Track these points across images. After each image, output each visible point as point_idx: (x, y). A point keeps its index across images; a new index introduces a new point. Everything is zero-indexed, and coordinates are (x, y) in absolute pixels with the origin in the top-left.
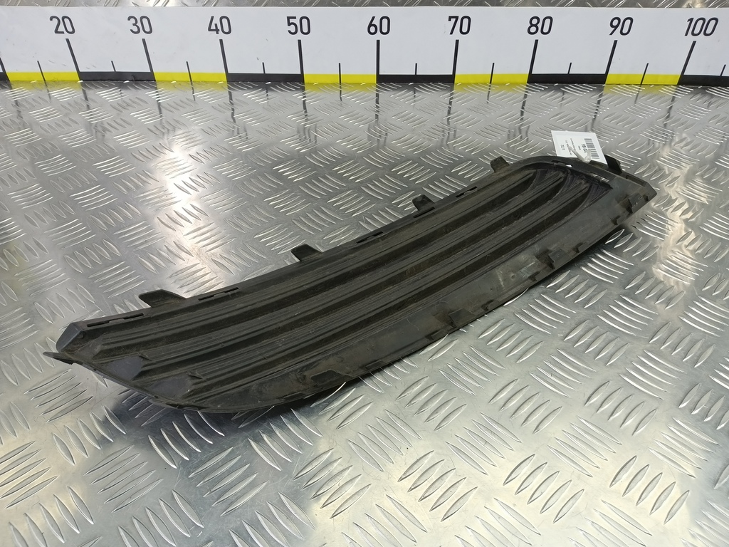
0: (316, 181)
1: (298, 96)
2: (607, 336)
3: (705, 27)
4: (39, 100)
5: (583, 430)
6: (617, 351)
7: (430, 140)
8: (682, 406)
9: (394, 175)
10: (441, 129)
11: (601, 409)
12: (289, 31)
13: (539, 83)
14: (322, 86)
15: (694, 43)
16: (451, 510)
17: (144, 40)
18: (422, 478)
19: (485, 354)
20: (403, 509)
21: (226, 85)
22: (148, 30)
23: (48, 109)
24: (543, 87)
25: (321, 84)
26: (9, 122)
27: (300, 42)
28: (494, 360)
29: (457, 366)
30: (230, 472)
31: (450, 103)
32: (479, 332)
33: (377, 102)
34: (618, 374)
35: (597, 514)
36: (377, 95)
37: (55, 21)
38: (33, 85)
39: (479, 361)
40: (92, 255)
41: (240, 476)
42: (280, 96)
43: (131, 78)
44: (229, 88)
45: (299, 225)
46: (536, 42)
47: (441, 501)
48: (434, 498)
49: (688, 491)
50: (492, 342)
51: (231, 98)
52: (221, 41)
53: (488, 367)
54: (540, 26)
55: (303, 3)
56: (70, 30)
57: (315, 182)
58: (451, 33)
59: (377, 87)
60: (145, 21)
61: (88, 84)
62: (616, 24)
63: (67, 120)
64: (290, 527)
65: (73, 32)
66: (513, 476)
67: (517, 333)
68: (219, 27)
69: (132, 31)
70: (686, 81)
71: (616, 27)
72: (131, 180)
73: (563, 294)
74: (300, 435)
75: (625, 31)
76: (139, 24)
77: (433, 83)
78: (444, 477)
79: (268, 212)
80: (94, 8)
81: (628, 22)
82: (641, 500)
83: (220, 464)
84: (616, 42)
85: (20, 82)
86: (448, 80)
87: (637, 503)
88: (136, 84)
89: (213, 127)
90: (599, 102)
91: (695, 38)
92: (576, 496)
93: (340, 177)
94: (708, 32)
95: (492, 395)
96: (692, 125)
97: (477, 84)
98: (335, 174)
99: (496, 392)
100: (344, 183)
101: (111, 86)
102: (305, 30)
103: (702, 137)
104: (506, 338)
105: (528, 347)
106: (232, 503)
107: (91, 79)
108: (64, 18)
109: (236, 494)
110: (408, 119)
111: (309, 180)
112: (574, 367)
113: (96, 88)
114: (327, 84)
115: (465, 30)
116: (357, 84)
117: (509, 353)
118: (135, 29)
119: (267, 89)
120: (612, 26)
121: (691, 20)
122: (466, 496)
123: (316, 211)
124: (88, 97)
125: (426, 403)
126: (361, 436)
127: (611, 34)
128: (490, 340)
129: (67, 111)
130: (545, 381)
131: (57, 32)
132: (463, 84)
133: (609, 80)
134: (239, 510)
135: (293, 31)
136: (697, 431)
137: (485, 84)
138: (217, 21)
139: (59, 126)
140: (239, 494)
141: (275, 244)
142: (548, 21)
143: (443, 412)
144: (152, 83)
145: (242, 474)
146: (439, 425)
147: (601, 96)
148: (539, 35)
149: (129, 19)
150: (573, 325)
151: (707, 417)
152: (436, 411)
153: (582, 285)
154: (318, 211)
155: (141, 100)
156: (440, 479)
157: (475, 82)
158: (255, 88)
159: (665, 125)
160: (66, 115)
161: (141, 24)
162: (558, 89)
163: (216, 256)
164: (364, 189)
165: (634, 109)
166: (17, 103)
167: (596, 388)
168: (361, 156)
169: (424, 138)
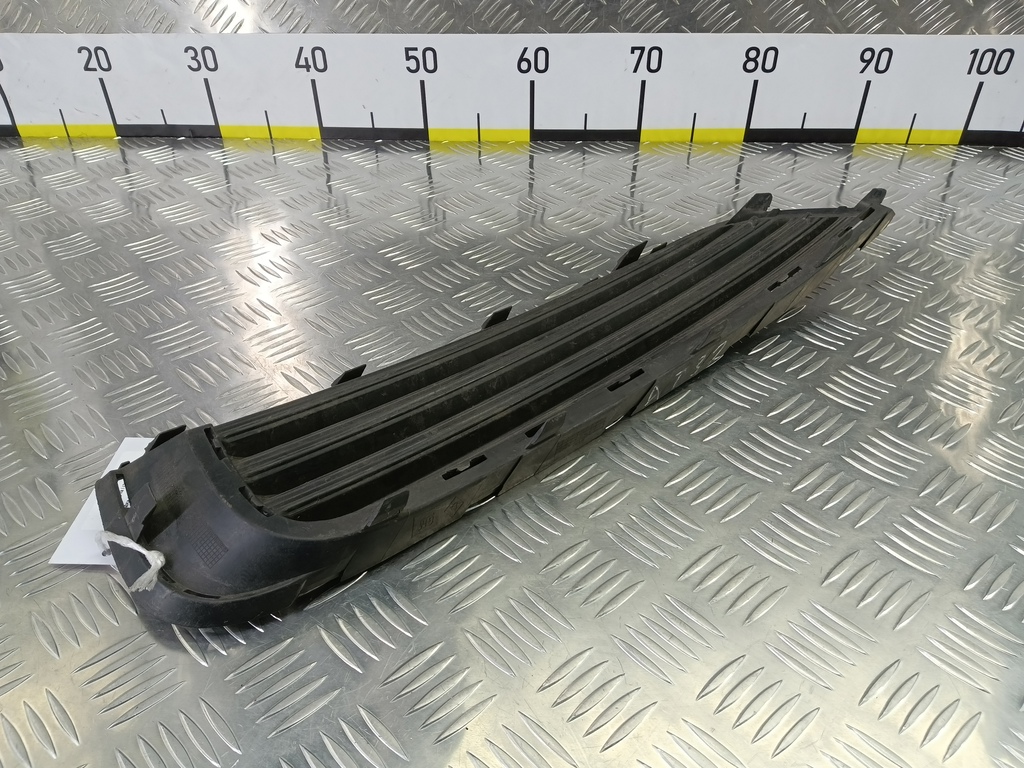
0: (438, 268)
1: (420, 158)
2: (856, 486)
3: (996, 62)
4: (58, 161)
5: (818, 621)
6: (870, 507)
7: (603, 216)
8: (968, 587)
9: (550, 262)
10: (621, 203)
11: (847, 591)
12: (408, 69)
13: (761, 141)
14: (454, 145)
15: (981, 84)
16: (617, 735)
17: (206, 81)
18: (574, 687)
19: (674, 509)
20: (543, 733)
21: (320, 144)
22: (212, 66)
23: (71, 172)
24: (765, 147)
25: (454, 144)
26: (13, 190)
27: (422, 83)
28: (686, 517)
29: (632, 526)
30: (287, 673)
31: (635, 168)
32: (666, 478)
33: (531, 166)
34: (873, 540)
35: (840, 746)
36: (532, 158)
37: (85, 53)
38: (53, 143)
39: (665, 519)
40: (112, 365)
41: (300, 681)
42: (394, 159)
43: (190, 134)
44: (324, 147)
45: (410, 328)
46: (756, 83)
47: (602, 722)
48: (591, 716)
49: (980, 713)
50: (684, 492)
51: (326, 161)
52: (313, 82)
53: (677, 528)
54: (760, 60)
55: (427, 28)
56: (105, 66)
57: (437, 271)
58: (635, 71)
59: (531, 146)
60: (208, 53)
61: (128, 141)
62: (869, 58)
63: (94, 187)
64: (372, 757)
65: (109, 69)
66: (712, 687)
67: (722, 479)
68: (311, 62)
69: (189, 67)
70: (970, 138)
71: (869, 62)
72: (177, 266)
73: (790, 426)
74: (394, 621)
75: (882, 67)
76: (200, 58)
77: (610, 141)
78: (608, 686)
79: (366, 310)
80: (138, 35)
81: (886, 55)
82: (907, 725)
83: (273, 662)
84: (869, 83)
85: (33, 139)
86: (631, 137)
87: (901, 730)
88: (195, 142)
89: (296, 197)
90: (847, 167)
91: (982, 78)
92: (807, 718)
93: (473, 265)
94: (1000, 69)
95: (682, 567)
96: (980, 197)
97: (672, 143)
98: (465, 261)
99: (688, 563)
100: (478, 271)
101: (159, 144)
102: (430, 66)
103: (995, 213)
104: (705, 487)
105: (738, 500)
106: (286, 719)
107: (133, 135)
108: (97, 49)
109: (293, 706)
110: (572, 189)
111: (428, 268)
112: (806, 529)
113: (140, 146)
114: (461, 143)
115: (654, 66)
116: (504, 143)
117: (710, 509)
118: (195, 65)
119: (377, 149)
120: (863, 60)
121: (975, 52)
122: (638, 715)
123: (436, 310)
124: (127, 158)
125: (584, 578)
126: (484, 624)
127: (862, 72)
128: (682, 490)
129: (95, 176)
130: (762, 549)
131: (87, 68)
132: (653, 144)
133: (860, 137)
134: (296, 730)
135: (414, 67)
136: (992, 625)
137: (684, 143)
138: (307, 53)
139: (84, 195)
140: (298, 706)
141: (375, 353)
142: (771, 54)
143: (609, 591)
144: (217, 141)
145: (304, 678)
146: (602, 610)
147: (850, 158)
148: (759, 74)
149: (186, 50)
150: (806, 470)
151: (1006, 604)
152: (598, 589)
153: (820, 414)
154: (438, 309)
155: (200, 162)
156: (601, 690)
157: (668, 140)
158: (359, 148)
159: (944, 198)
160: (93, 181)
161: (203, 58)
162: (787, 150)
163: (288, 369)
164: (506, 280)
165: (898, 177)
166: (29, 165)
167: (839, 560)
168: (504, 237)
169: (594, 213)
